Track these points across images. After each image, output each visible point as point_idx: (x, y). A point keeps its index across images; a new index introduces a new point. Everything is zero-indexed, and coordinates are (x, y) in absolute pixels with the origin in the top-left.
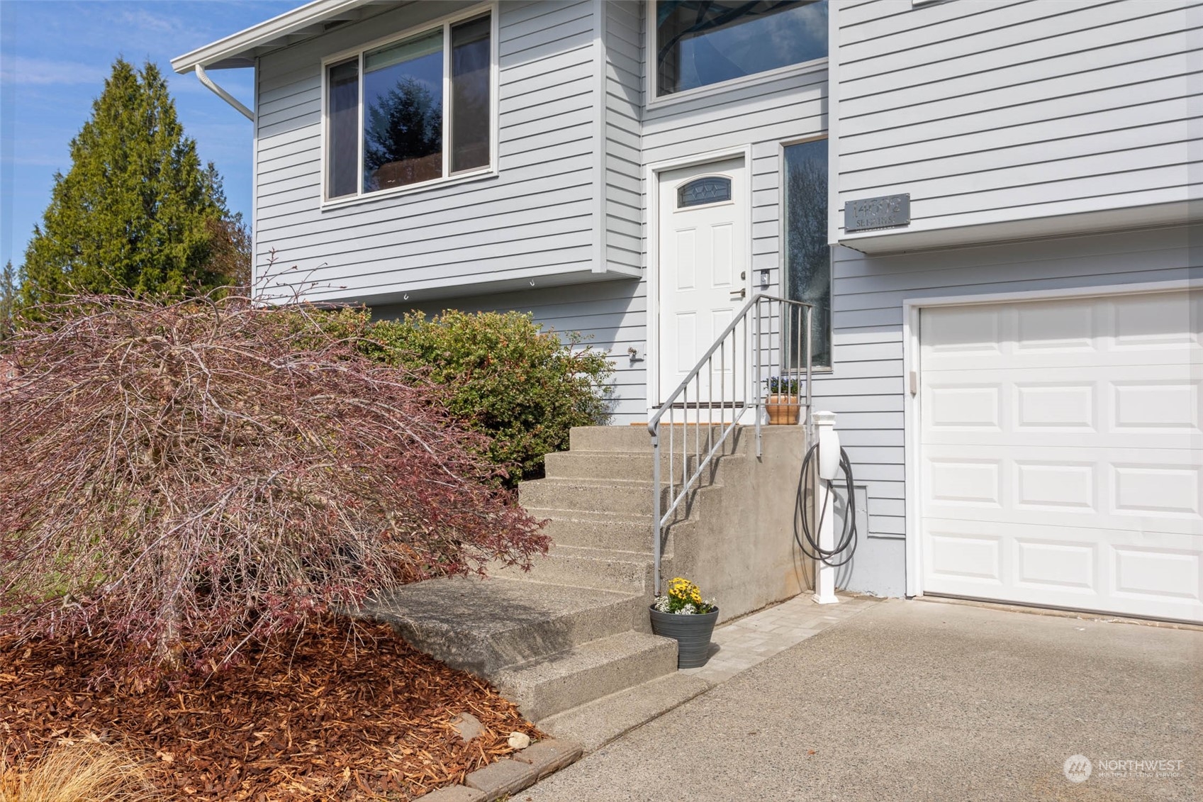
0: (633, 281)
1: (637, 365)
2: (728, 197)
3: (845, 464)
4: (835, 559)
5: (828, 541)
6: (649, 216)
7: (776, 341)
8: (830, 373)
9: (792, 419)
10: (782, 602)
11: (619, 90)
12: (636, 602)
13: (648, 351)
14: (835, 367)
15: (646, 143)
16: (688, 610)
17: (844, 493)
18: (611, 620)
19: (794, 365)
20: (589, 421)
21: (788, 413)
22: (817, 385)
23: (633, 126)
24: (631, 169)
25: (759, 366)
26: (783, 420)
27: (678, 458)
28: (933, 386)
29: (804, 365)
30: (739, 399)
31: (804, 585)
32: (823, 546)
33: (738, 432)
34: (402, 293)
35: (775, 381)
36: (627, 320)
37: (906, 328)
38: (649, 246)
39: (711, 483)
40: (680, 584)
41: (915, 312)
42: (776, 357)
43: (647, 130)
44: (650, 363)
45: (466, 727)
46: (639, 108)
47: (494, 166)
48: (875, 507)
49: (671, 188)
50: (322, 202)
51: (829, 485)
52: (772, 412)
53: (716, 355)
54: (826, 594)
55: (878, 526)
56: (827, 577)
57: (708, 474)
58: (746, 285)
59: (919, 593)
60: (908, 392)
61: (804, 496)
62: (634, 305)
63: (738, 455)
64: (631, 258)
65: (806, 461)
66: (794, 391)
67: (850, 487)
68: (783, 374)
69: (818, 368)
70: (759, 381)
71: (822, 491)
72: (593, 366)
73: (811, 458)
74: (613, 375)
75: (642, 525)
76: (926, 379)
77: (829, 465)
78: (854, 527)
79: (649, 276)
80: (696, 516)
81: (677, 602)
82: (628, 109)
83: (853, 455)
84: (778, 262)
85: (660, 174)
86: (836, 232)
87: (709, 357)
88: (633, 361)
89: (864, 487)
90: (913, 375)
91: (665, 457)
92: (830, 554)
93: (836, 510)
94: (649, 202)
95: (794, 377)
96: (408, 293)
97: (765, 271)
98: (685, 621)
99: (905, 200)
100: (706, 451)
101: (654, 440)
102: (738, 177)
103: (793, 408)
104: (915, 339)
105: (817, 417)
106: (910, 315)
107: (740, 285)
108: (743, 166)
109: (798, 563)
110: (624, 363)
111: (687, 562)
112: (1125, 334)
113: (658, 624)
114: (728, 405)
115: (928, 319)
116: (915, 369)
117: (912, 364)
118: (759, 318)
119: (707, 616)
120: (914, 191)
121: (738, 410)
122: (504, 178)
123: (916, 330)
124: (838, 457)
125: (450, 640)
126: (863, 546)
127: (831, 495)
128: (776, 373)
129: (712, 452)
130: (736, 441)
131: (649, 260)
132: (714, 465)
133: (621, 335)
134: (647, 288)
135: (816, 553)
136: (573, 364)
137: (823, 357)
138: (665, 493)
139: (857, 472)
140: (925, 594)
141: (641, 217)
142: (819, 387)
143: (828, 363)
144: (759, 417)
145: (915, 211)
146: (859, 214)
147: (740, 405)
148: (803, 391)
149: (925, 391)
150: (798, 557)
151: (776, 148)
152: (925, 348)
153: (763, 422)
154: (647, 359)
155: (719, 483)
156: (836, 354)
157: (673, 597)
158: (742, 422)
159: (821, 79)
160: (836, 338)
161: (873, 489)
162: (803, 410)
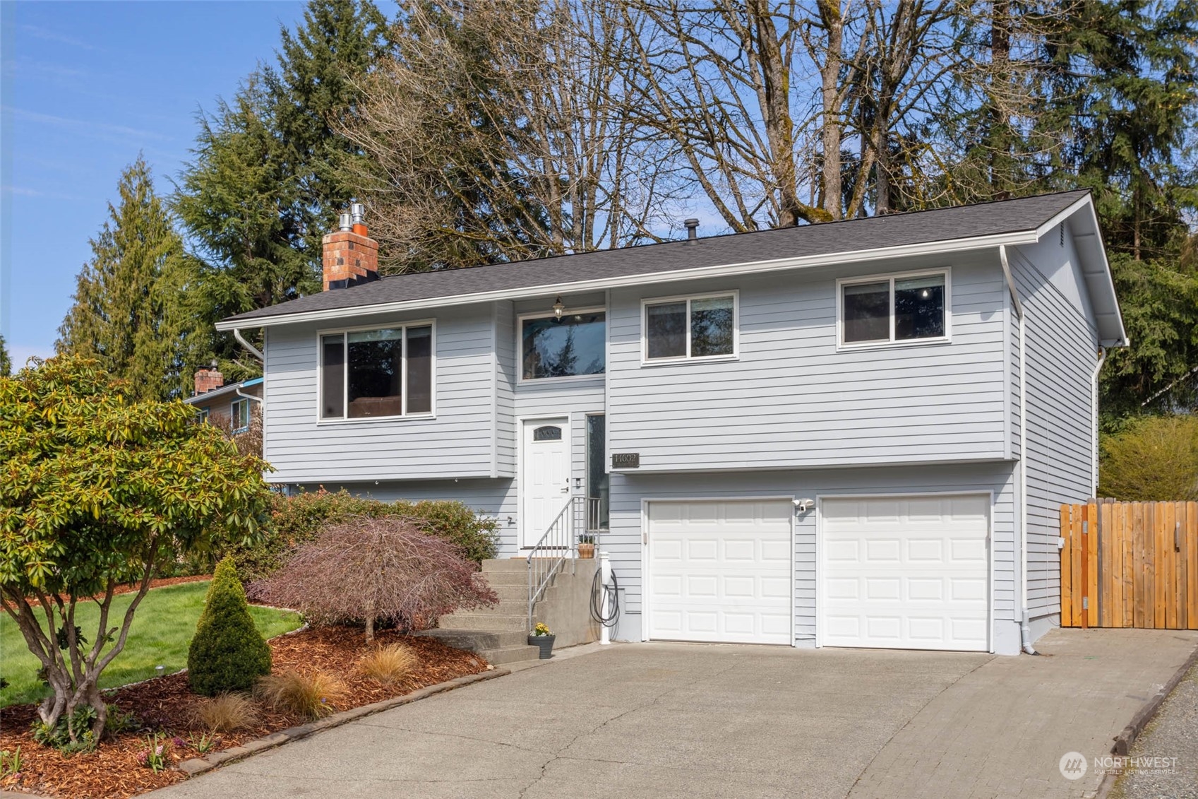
0: (511, 479)
1: (512, 526)
2: (560, 438)
3: (614, 578)
4: (611, 622)
5: (605, 615)
6: (519, 444)
7: (582, 515)
8: (608, 532)
9: (590, 556)
10: (585, 644)
11: (504, 378)
12: (522, 633)
13: (518, 518)
14: (611, 529)
15: (517, 404)
16: (544, 635)
17: (614, 592)
18: (513, 639)
19: (591, 528)
20: (489, 557)
21: (588, 553)
22: (603, 539)
23: (510, 395)
24: (508, 419)
25: (574, 528)
26: (586, 556)
27: (538, 574)
28: (654, 540)
29: (596, 528)
30: (565, 545)
31: (595, 638)
32: (603, 617)
33: (564, 562)
34: (375, 480)
35: (581, 537)
36: (506, 500)
37: (642, 512)
38: (519, 460)
39: (552, 585)
40: (540, 626)
41: (646, 504)
42: (582, 524)
43: (517, 397)
44: (519, 525)
45: (474, 662)
46: (513, 384)
47: (434, 413)
48: (629, 598)
49: (530, 430)
50: (318, 419)
51: (606, 587)
52: (581, 552)
53: (555, 527)
54: (605, 640)
55: (631, 608)
56: (605, 632)
57: (550, 582)
58: (569, 485)
59: (648, 640)
60: (642, 543)
61: (595, 593)
62: (510, 492)
63: (564, 572)
64: (509, 468)
65: (596, 576)
66: (591, 542)
67: (616, 589)
68: (586, 532)
69: (603, 530)
70: (573, 536)
71: (603, 590)
72: (490, 526)
73: (599, 573)
74: (500, 531)
75: (523, 603)
76: (652, 536)
77: (606, 578)
78: (617, 606)
79: (518, 477)
80: (546, 599)
81: (539, 632)
82: (508, 387)
83: (618, 574)
84: (583, 474)
85: (524, 421)
86: (609, 468)
87: (551, 528)
88: (510, 523)
89: (623, 589)
90: (645, 534)
91: (533, 575)
92: (606, 620)
93: (610, 601)
94: (519, 436)
95: (591, 535)
96: (378, 481)
97: (578, 479)
98: (543, 640)
99: (637, 456)
100: (549, 571)
101: (529, 565)
102: (565, 428)
103: (591, 550)
104: (646, 517)
105: (601, 555)
106: (644, 505)
107: (566, 485)
108: (567, 422)
109: (593, 627)
110: (505, 524)
111: (542, 619)
112: (730, 518)
113: (530, 641)
114: (560, 548)
115: (652, 507)
116: (646, 531)
117: (644, 529)
118: (574, 511)
119: (551, 639)
120: (641, 452)
121: (565, 551)
122: (439, 420)
123: (647, 512)
124: (610, 573)
125: (459, 640)
126: (623, 617)
127: (607, 592)
128: (582, 532)
129: (552, 571)
130: (563, 566)
131: (519, 468)
132: (553, 577)
133: (502, 508)
134: (518, 483)
135: (602, 621)
136: (479, 526)
137: (605, 524)
138: (533, 589)
139: (619, 582)
140: (651, 640)
141: (514, 444)
142: (604, 539)
143: (608, 528)
144: (574, 555)
145: (641, 461)
146: (619, 460)
147: (565, 548)
148: (596, 542)
149: (651, 542)
150: (592, 624)
151: (583, 416)
152: (651, 521)
153: (576, 557)
154: (518, 523)
155: (556, 585)
156: (612, 523)
157: (538, 630)
158: (566, 557)
159: (601, 384)
160: (611, 515)
161: (628, 590)
162: (596, 551)
